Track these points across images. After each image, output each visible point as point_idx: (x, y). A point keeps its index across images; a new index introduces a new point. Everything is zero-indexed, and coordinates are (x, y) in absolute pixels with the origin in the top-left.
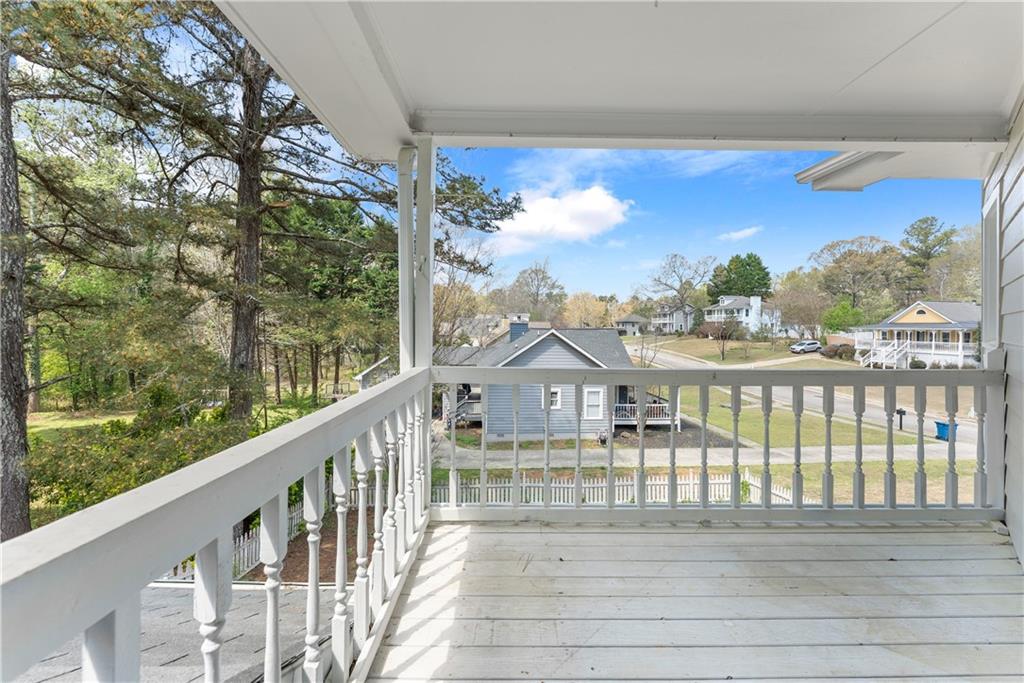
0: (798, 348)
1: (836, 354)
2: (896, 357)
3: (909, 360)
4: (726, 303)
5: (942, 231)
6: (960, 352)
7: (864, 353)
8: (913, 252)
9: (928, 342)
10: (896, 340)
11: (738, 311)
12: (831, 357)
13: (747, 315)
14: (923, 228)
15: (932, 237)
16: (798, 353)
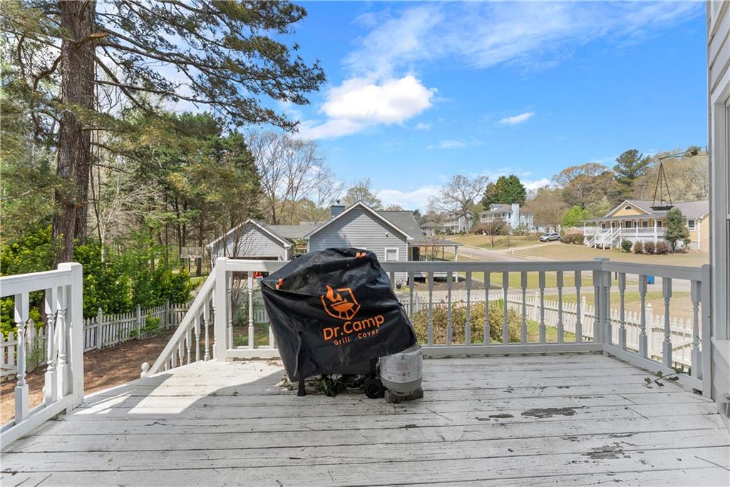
0: (545, 238)
1: (571, 241)
2: (612, 240)
3: (621, 241)
4: (495, 209)
5: (641, 159)
6: (655, 234)
7: (590, 238)
8: (623, 175)
9: (634, 228)
10: (612, 228)
11: (504, 215)
12: (567, 243)
13: (510, 217)
14: (629, 157)
15: (635, 164)
16: (545, 241)
